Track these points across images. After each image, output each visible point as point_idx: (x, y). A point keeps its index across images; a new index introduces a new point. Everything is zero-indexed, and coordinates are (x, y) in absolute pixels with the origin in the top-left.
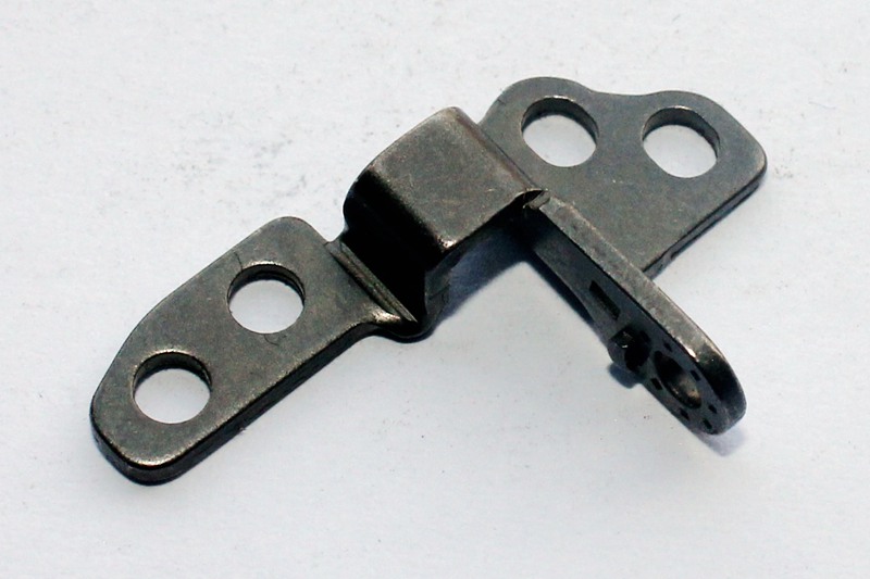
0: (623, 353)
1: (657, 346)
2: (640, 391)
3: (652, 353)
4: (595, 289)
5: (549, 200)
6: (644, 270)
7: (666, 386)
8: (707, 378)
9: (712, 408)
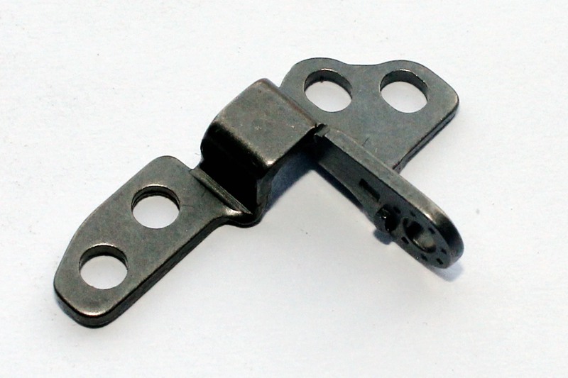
0: (384, 222)
1: (405, 215)
2: (394, 247)
3: (402, 220)
4: (363, 184)
5: (329, 130)
6: (394, 168)
7: (412, 241)
8: (440, 231)
9: (443, 251)
